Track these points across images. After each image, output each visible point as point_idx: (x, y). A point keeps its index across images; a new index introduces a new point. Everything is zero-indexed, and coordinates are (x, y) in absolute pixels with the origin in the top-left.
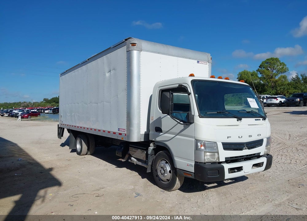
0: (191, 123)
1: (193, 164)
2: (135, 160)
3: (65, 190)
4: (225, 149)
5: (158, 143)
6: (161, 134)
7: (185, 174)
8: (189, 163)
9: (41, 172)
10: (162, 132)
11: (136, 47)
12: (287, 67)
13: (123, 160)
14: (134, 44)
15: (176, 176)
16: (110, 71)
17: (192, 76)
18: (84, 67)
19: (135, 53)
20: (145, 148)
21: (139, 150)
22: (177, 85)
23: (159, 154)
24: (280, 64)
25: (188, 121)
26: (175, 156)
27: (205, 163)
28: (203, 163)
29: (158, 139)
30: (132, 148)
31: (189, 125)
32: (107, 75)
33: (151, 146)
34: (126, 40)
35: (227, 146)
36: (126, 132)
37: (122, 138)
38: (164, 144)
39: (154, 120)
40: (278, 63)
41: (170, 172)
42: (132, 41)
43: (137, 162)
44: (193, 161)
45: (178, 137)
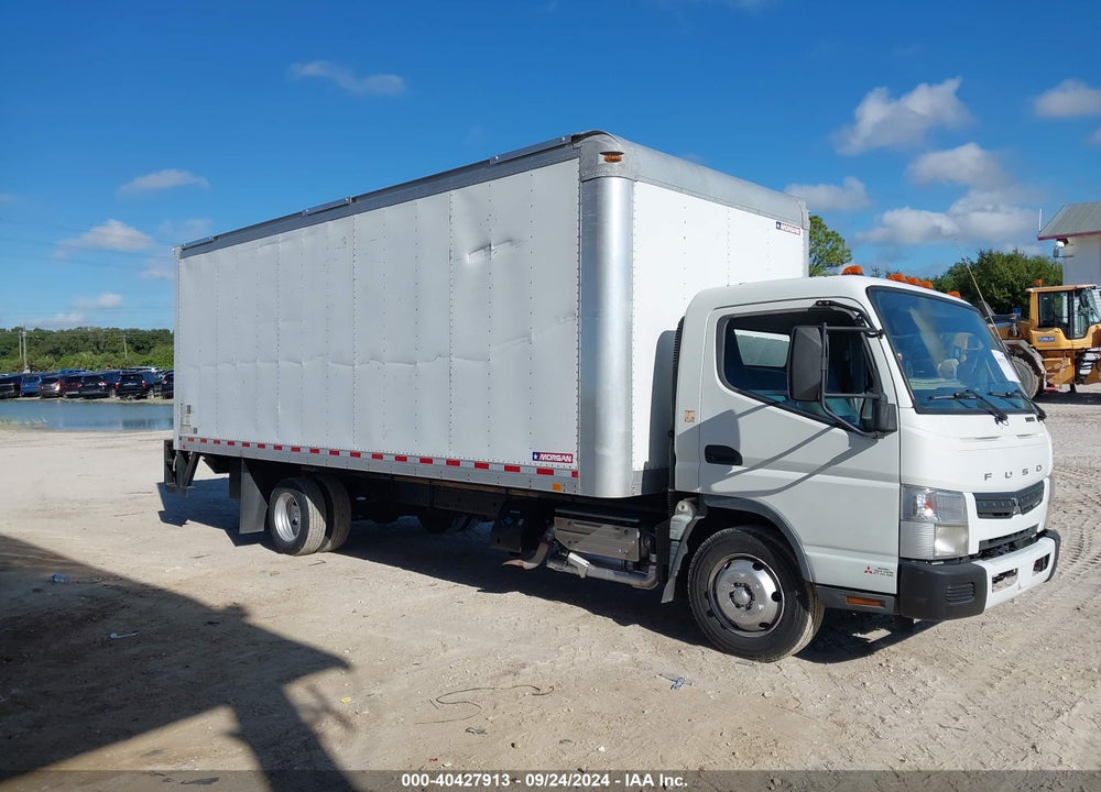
0: (885, 432)
1: (894, 566)
2: (584, 562)
3: (382, 682)
4: (982, 513)
5: (722, 502)
6: (736, 468)
7: (855, 601)
8: (874, 563)
9: (210, 623)
10: (740, 464)
11: (623, 166)
12: (847, 246)
13: (527, 565)
14: (613, 157)
15: (807, 609)
16: (486, 247)
17: (857, 274)
18: (333, 229)
19: (615, 188)
20: (636, 521)
21: (607, 528)
22: (810, 304)
23: (721, 537)
24: (827, 235)
25: (874, 424)
26: (806, 545)
27: (930, 562)
28: (925, 560)
29: (720, 487)
30: (568, 520)
31: (876, 438)
32: (471, 260)
33: (681, 513)
34: (576, 138)
35: (993, 505)
36: (575, 466)
37: (555, 487)
38: (754, 503)
39: (698, 421)
40: (820, 233)
41: (776, 597)
42: (606, 146)
43: (593, 568)
44: (893, 555)
45: (818, 478)
